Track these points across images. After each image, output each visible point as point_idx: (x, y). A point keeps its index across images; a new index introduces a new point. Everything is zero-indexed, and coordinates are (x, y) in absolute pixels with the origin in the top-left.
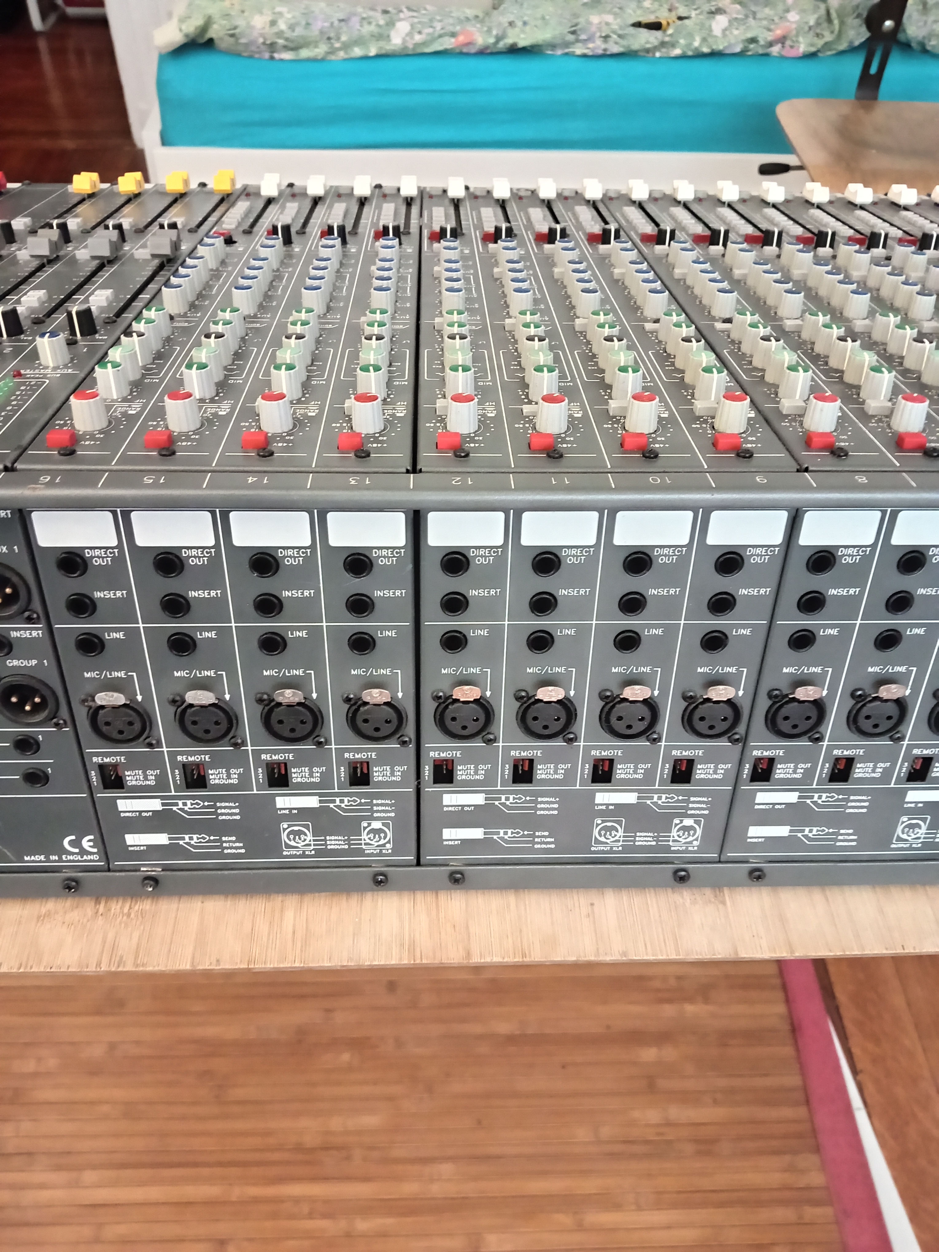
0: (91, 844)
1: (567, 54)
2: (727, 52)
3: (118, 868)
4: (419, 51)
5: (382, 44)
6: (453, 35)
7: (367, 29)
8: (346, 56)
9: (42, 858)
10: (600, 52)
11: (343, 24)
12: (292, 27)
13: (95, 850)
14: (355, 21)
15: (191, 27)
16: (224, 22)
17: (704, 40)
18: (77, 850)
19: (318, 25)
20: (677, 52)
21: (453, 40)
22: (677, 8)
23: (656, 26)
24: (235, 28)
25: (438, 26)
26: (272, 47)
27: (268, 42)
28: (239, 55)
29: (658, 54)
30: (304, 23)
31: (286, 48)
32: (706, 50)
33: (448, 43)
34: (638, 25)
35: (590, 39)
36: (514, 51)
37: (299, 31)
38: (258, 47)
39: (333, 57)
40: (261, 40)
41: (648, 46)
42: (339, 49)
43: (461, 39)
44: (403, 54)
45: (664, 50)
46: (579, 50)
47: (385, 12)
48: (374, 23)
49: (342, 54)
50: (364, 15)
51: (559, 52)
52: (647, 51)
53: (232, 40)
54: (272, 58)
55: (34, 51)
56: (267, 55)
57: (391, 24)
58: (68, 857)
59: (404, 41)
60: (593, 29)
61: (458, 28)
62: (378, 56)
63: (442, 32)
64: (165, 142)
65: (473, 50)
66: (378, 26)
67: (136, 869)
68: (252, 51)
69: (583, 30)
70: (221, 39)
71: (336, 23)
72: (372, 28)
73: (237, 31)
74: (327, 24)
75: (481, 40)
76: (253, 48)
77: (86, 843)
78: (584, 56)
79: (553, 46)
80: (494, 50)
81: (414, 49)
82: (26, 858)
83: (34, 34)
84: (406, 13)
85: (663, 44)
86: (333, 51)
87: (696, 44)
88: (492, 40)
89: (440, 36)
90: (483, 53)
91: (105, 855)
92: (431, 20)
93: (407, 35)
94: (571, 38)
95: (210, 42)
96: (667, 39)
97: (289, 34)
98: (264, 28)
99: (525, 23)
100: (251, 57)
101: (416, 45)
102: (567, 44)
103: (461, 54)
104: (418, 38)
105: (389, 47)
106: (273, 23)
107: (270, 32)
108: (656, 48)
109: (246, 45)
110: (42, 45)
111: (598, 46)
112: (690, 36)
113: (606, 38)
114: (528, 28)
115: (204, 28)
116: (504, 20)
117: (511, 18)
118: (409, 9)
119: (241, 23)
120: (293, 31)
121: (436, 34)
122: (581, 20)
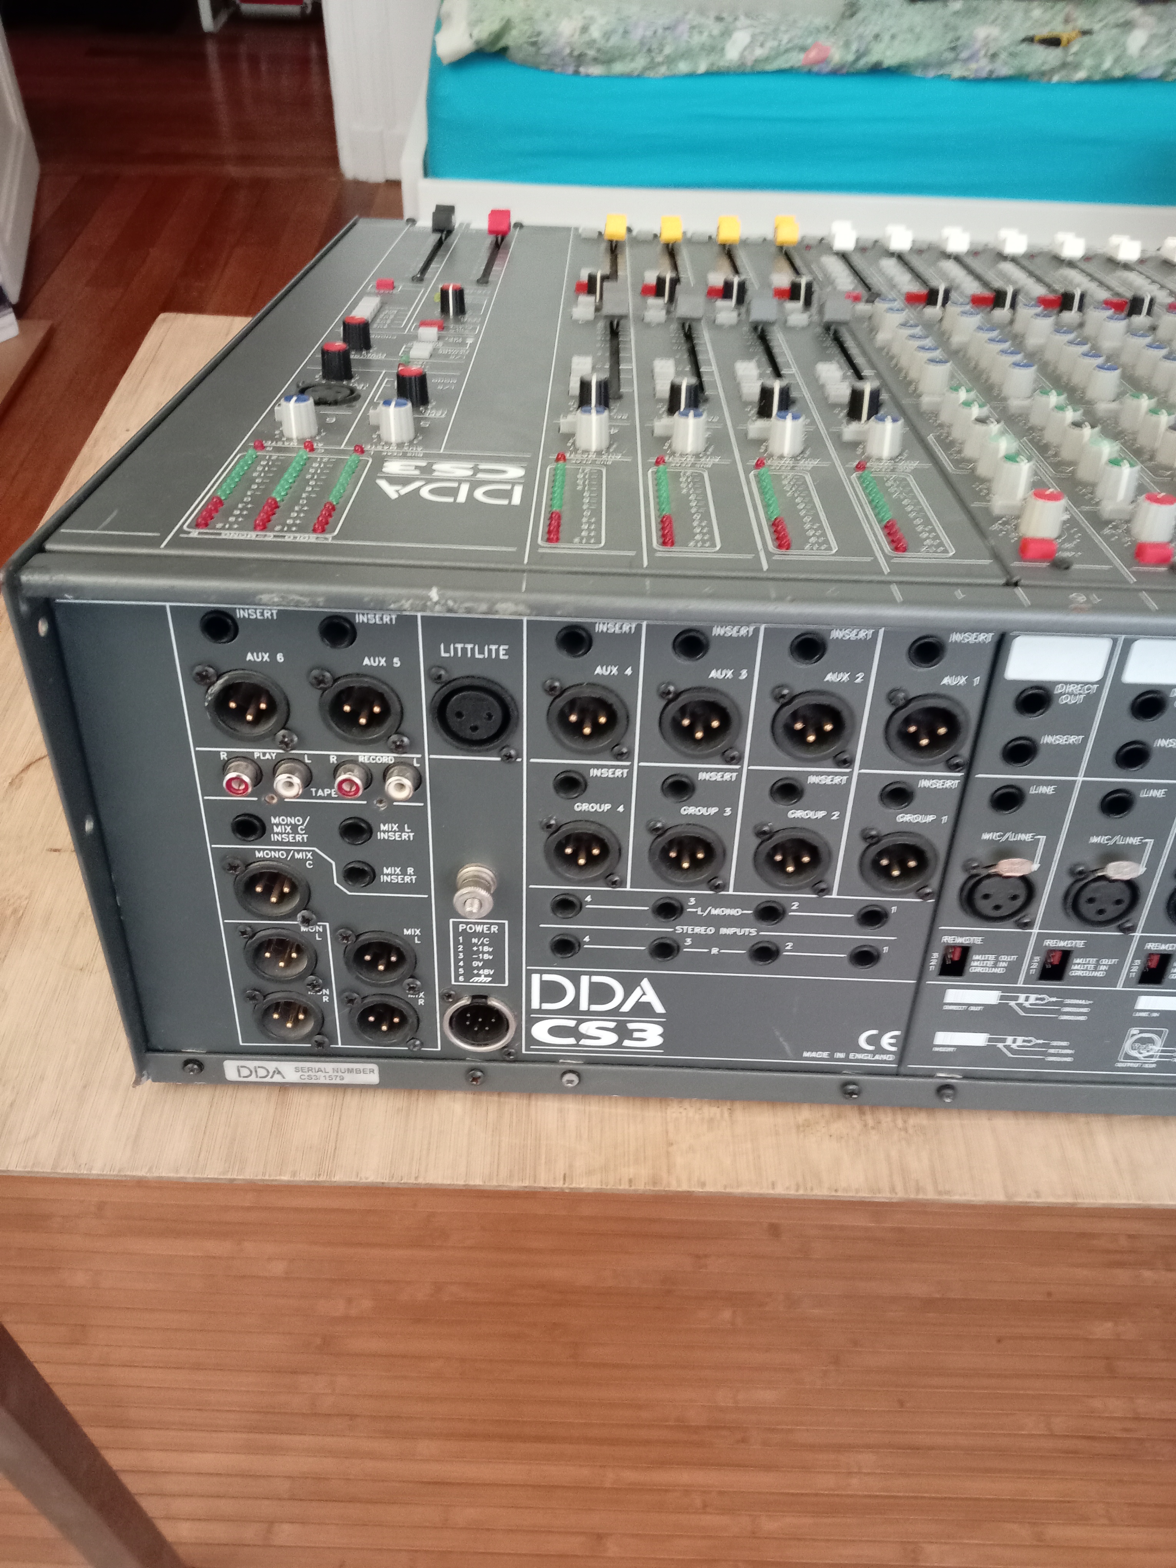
0: (893, 1041)
1: (941, 76)
2: (1146, 75)
3: (911, 1072)
4: (759, 68)
5: (713, 58)
6: (803, 49)
7: (697, 40)
8: (668, 73)
9: (825, 1055)
10: (984, 74)
11: (667, 32)
12: (607, 35)
13: (894, 1049)
14: (683, 28)
15: (484, 32)
16: (526, 27)
17: (1117, 60)
18: (871, 1048)
19: (637, 35)
20: (1081, 75)
21: (802, 56)
22: (1075, 20)
23: (1053, 42)
24: (539, 34)
25: (785, 38)
26: (580, 59)
27: (576, 53)
28: (536, 67)
29: (1056, 78)
30: (621, 30)
31: (596, 60)
32: (1118, 73)
33: (796, 59)
34: (1030, 40)
35: (972, 57)
36: (877, 70)
37: (615, 40)
38: (563, 59)
39: (651, 74)
40: (567, 51)
41: (1045, 68)
42: (662, 63)
43: (813, 54)
44: (740, 71)
45: (1063, 73)
46: (957, 71)
47: (719, 19)
48: (706, 34)
49: (663, 70)
50: (695, 23)
51: (931, 73)
52: (1043, 74)
53: (532, 50)
54: (576, 73)
55: (202, 57)
56: (571, 69)
57: (727, 33)
58: (857, 1055)
59: (742, 56)
60: (977, 45)
61: (809, 41)
62: (708, 74)
63: (790, 45)
64: (428, 171)
65: (827, 69)
66: (710, 36)
67: (930, 1075)
68: (554, 65)
69: (965, 46)
70: (520, 48)
71: (660, 31)
72: (704, 38)
73: (541, 38)
74: (649, 33)
75: (837, 55)
76: (557, 60)
77: (887, 1041)
78: (963, 79)
79: (925, 65)
80: (852, 70)
81: (753, 66)
82: (806, 1054)
83: (202, 36)
84: (743, 21)
85: (1064, 65)
86: (652, 65)
87: (1107, 64)
88: (850, 57)
89: (787, 51)
90: (837, 72)
91: (902, 1056)
92: (776, 31)
93: (745, 49)
94: (950, 55)
95: (504, 51)
96: (1070, 59)
97: (601, 43)
98: (573, 36)
99: (893, 37)
100: (551, 70)
101: (757, 61)
102: (941, 64)
103: (809, 72)
104: (759, 52)
105: (723, 63)
106: (585, 29)
107: (579, 40)
108: (1053, 71)
109: (549, 56)
110: (211, 49)
111: (982, 66)
112: (1100, 55)
113: (994, 56)
114: (896, 43)
115: (498, 36)
116: (869, 30)
117: (876, 29)
118: (747, 15)
119: (546, 28)
120: (608, 40)
121: (782, 48)
122: (965, 34)
